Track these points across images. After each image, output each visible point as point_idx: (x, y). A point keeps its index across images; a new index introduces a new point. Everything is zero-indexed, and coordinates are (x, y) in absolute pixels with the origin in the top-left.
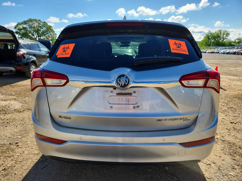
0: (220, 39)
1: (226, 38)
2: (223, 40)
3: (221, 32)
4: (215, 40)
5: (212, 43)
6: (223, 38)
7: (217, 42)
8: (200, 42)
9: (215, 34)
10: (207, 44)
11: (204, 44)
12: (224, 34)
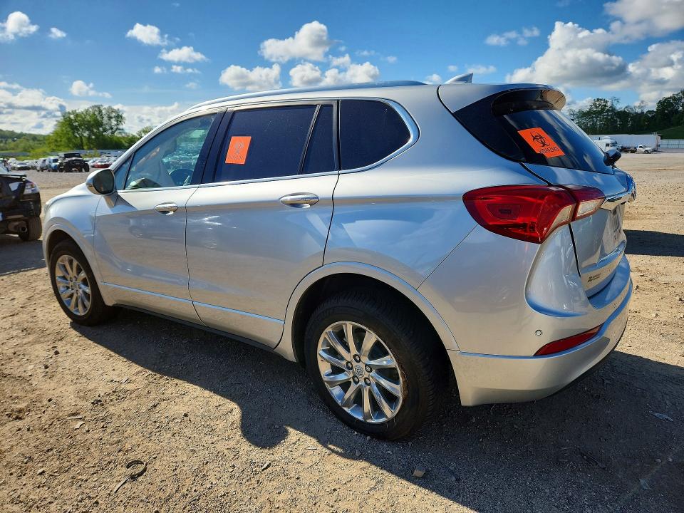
0: (105, 130)
1: (117, 129)
2: (113, 133)
3: (100, 112)
4: (91, 131)
5: (84, 139)
6: (112, 129)
7: (97, 138)
8: (48, 136)
9: (88, 118)
10: (74, 143)
11: (63, 143)
12: (110, 118)
